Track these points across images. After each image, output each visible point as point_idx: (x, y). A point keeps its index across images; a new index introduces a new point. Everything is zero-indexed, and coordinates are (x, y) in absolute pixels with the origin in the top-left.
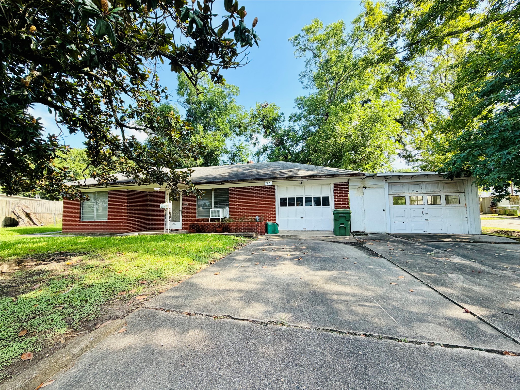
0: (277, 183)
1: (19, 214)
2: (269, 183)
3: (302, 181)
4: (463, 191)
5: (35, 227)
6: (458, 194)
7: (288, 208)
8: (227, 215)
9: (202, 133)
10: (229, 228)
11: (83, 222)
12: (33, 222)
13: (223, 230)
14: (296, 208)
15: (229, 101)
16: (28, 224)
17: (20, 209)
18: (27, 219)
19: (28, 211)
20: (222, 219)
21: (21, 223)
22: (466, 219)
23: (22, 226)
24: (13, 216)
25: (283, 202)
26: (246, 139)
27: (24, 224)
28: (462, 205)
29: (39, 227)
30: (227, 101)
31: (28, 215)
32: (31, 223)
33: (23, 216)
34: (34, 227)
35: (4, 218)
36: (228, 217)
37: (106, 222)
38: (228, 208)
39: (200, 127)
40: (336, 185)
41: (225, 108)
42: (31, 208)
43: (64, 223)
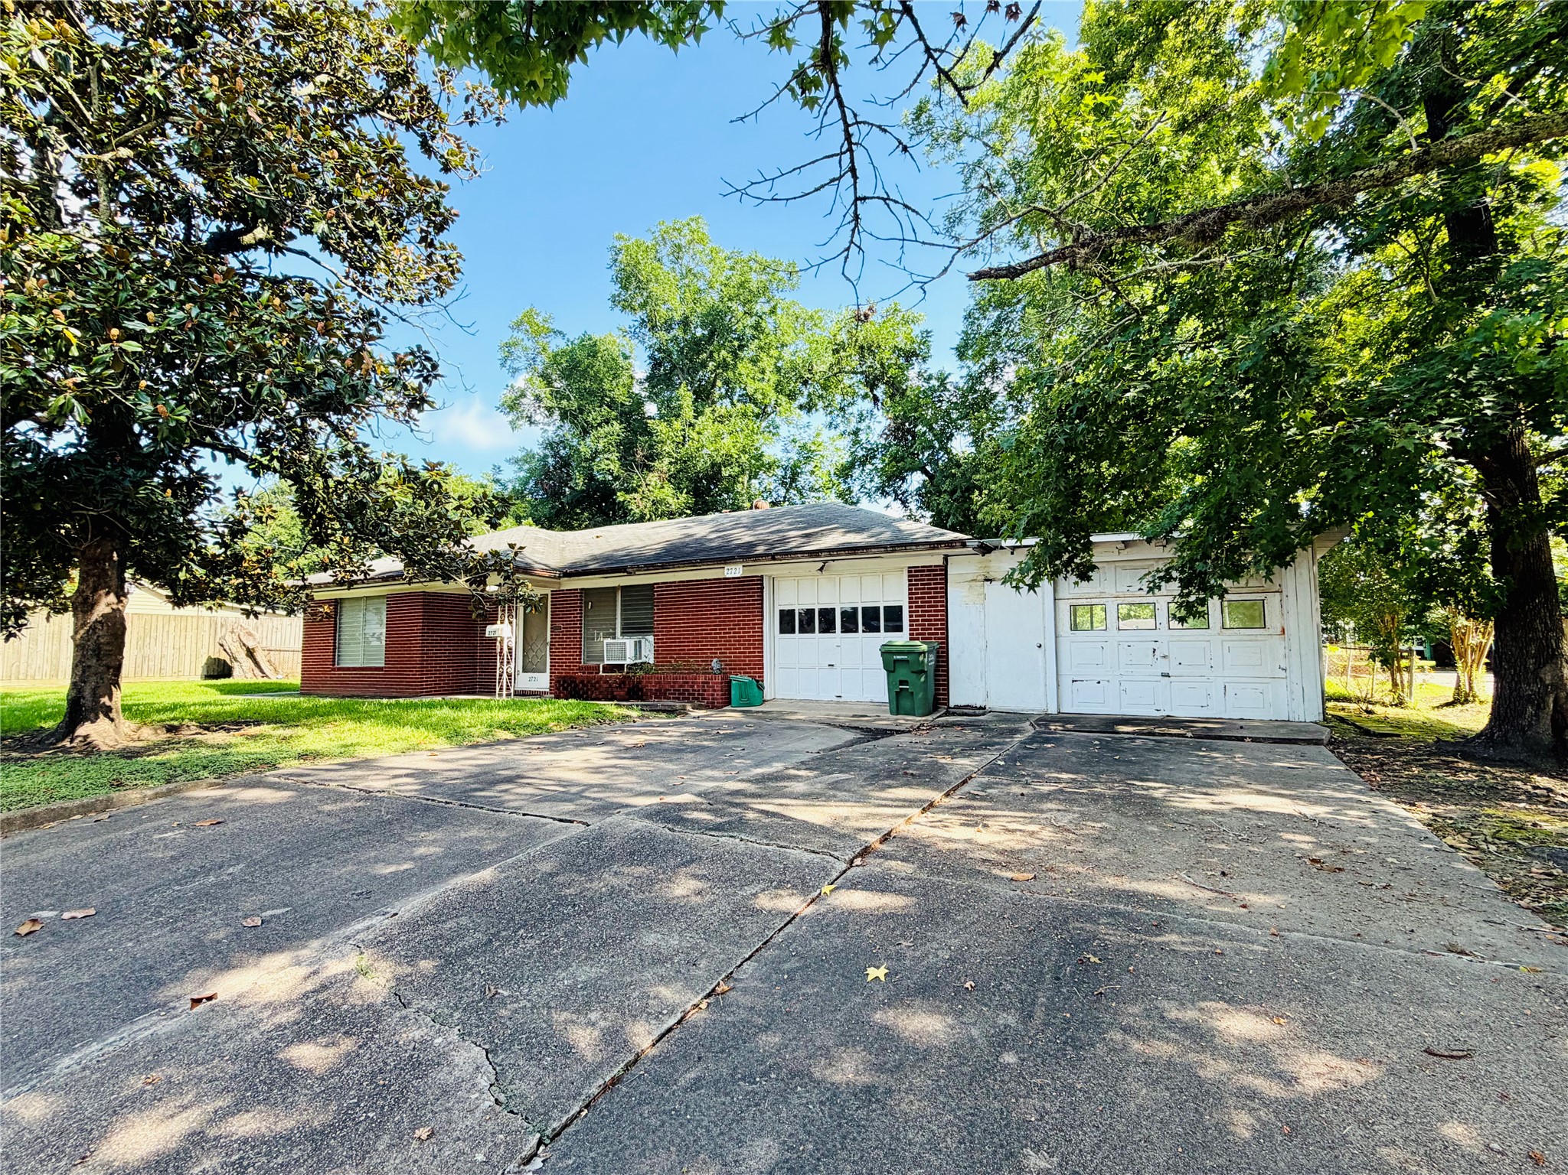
0: (766, 570)
1: (234, 650)
2: (734, 571)
3: (825, 562)
4: (1277, 588)
5: (266, 680)
6: (1261, 596)
7: (797, 639)
8: (648, 655)
9: (688, 413)
10: (641, 690)
11: (340, 669)
12: (262, 671)
13: (628, 693)
14: (816, 639)
15: (767, 308)
16: (250, 675)
17: (236, 638)
18: (248, 663)
19: (250, 645)
20: (630, 667)
21: (236, 672)
22: (1282, 674)
23: (239, 677)
24: (224, 656)
25: (787, 622)
26: (829, 419)
27: (244, 672)
28: (1271, 631)
29: (274, 679)
30: (762, 306)
31: (250, 653)
32: (257, 671)
33: (241, 654)
34: (261, 680)
35: (204, 660)
36: (652, 661)
37: (380, 669)
38: (651, 638)
39: (685, 396)
40: (914, 573)
41: (756, 329)
42: (257, 636)
43: (305, 670)
